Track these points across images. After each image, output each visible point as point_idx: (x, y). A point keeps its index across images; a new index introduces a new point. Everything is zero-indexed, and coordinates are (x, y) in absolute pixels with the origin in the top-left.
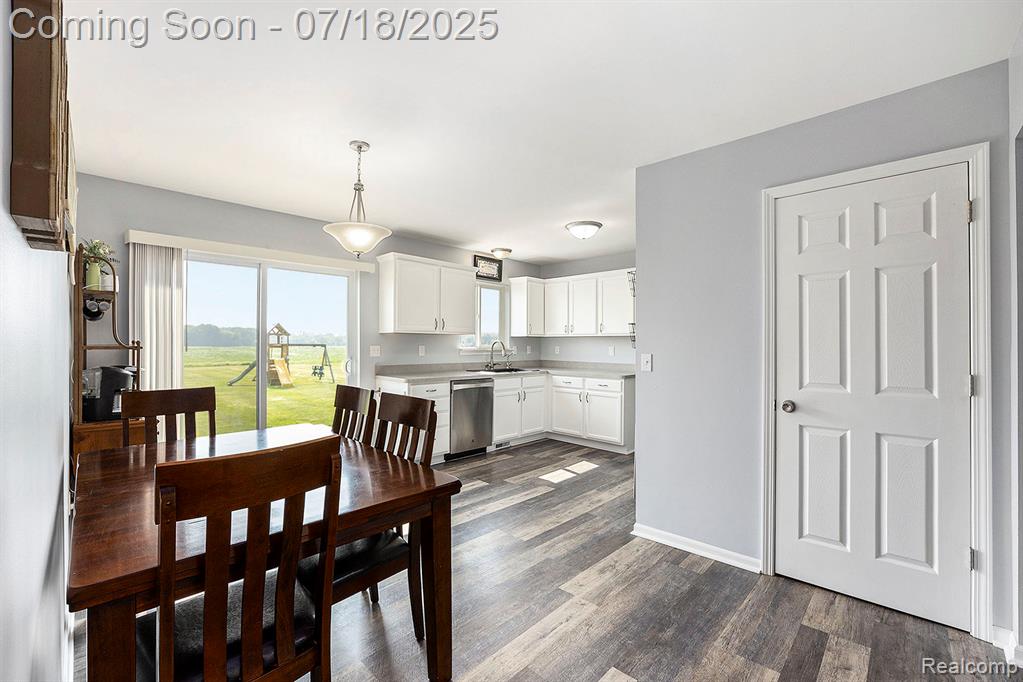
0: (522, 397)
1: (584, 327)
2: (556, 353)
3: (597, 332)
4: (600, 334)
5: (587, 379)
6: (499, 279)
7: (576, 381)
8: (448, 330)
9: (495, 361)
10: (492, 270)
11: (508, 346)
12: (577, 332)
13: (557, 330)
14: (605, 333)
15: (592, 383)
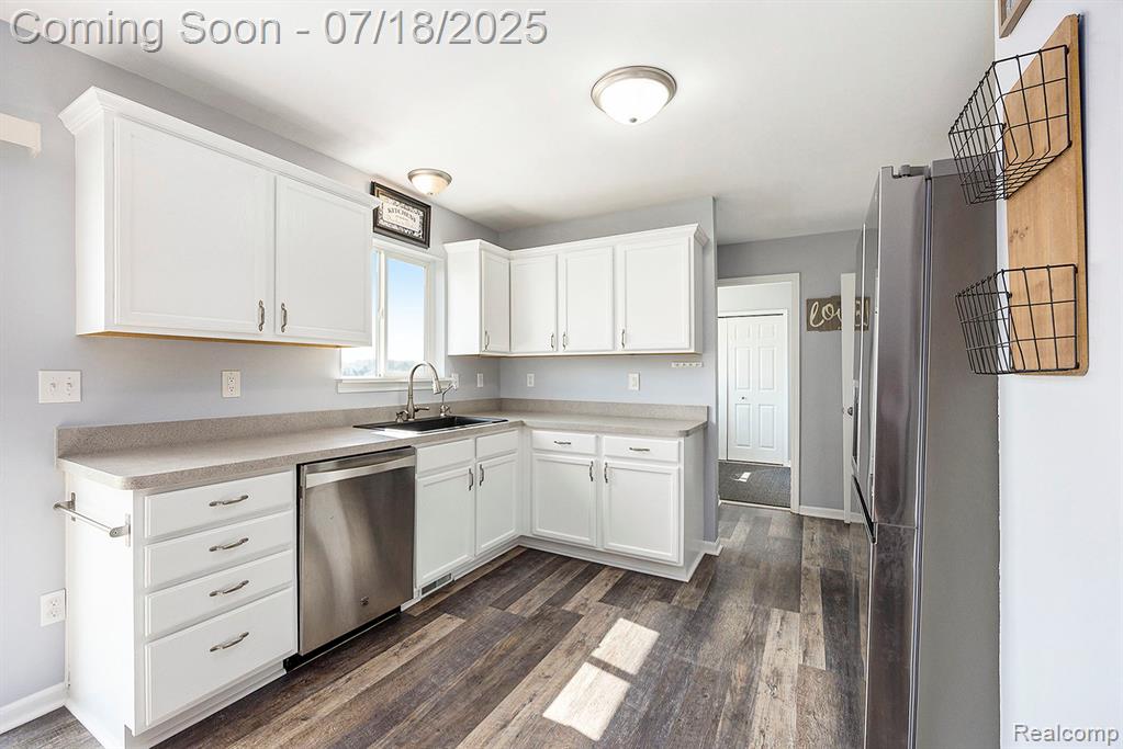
0: (475, 479)
1: (590, 337)
2: (531, 386)
3: (614, 348)
4: (619, 350)
5: (605, 438)
6: (424, 241)
7: (582, 442)
8: (295, 332)
9: (417, 402)
10: (411, 221)
11: (442, 374)
12: (575, 346)
13: (535, 342)
14: (631, 348)
15: (615, 445)
